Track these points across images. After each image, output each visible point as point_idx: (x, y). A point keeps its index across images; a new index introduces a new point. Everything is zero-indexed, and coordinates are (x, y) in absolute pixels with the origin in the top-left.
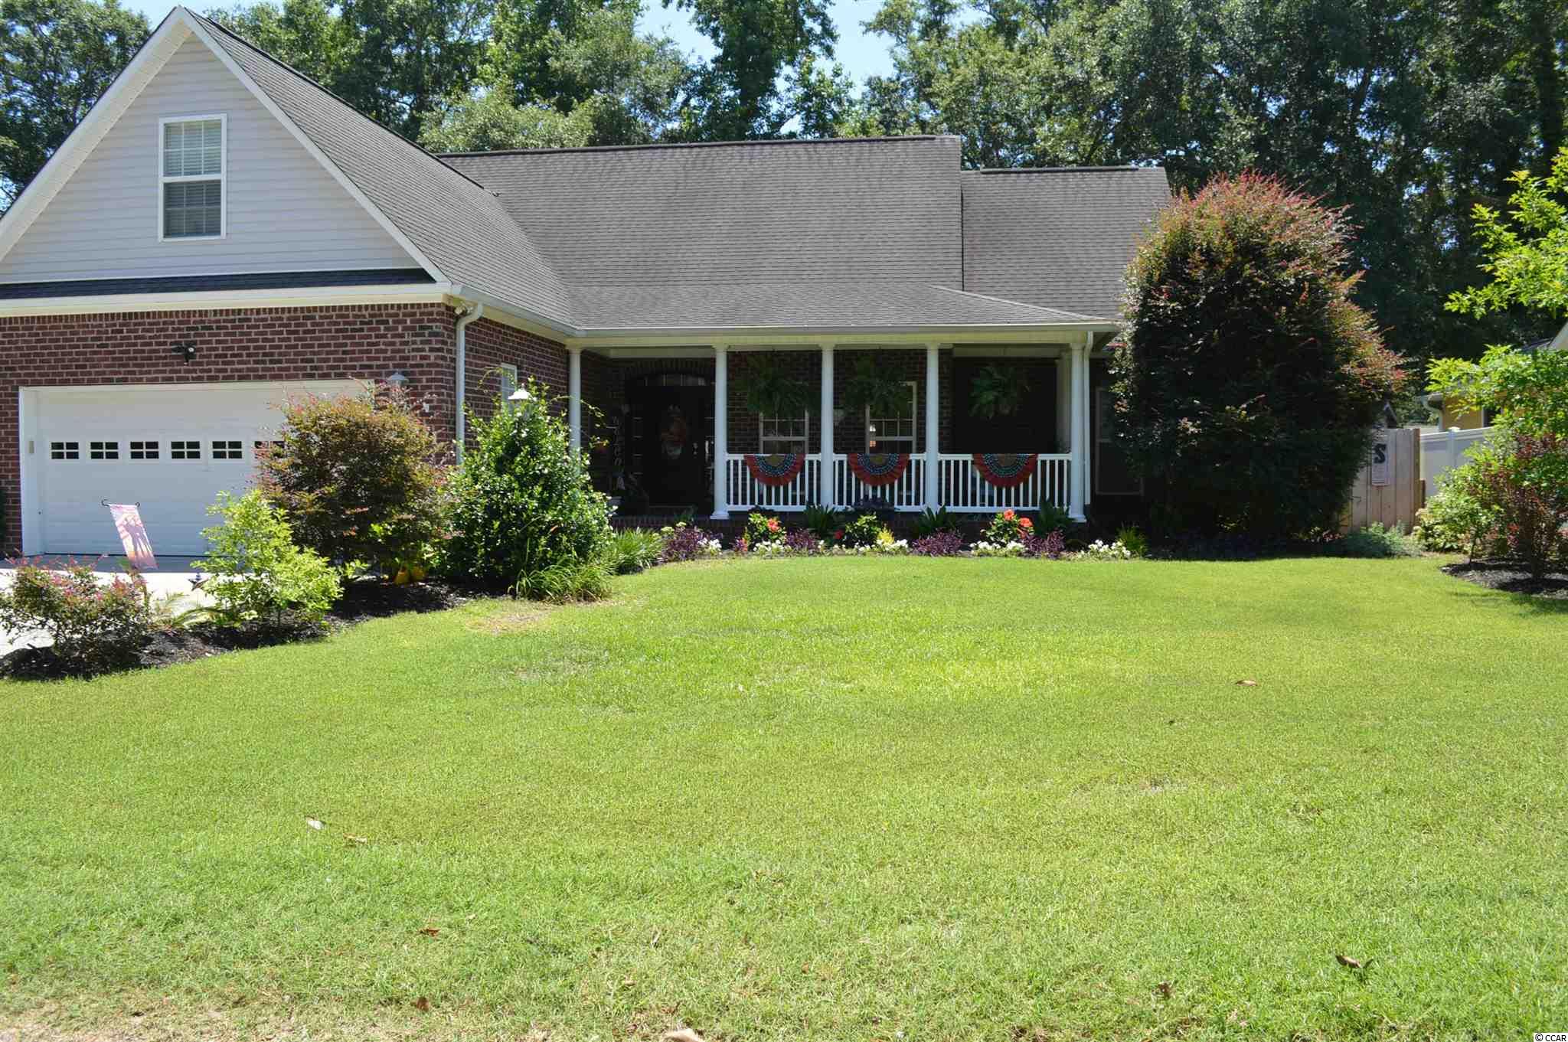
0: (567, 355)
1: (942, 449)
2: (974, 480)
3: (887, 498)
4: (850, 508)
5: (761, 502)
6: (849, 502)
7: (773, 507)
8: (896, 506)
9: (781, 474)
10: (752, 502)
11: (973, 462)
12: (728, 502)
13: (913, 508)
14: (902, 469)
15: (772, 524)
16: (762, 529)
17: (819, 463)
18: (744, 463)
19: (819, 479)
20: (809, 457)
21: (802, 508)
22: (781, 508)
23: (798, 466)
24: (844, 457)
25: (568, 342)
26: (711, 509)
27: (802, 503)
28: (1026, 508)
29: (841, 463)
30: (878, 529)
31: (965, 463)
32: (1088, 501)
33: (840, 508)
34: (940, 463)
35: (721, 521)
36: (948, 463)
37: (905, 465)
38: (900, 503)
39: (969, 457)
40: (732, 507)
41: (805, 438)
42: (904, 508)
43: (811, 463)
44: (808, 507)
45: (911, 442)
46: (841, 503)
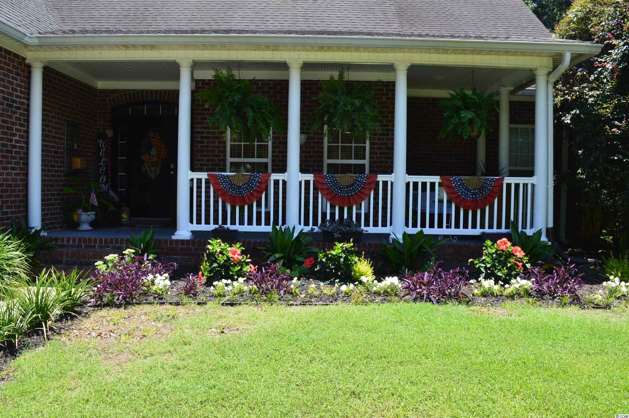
0: (28, 68)
1: (410, 172)
2: (441, 202)
3: (354, 219)
4: (316, 229)
5: (225, 221)
6: (315, 223)
7: (237, 227)
8: (363, 227)
9: (245, 193)
10: (216, 222)
11: (440, 185)
12: (191, 222)
13: (380, 230)
14: (370, 190)
15: (234, 253)
16: (221, 259)
17: (284, 183)
18: (207, 182)
19: (284, 198)
20: (275, 176)
21: (269, 229)
22: (246, 228)
23: (264, 186)
24: (310, 177)
25: (29, 56)
26: (173, 226)
27: (267, 223)
28: (491, 231)
29: (307, 183)
30: (356, 259)
31: (433, 184)
32: (551, 225)
33: (307, 229)
34: (408, 184)
35: (183, 242)
36: (416, 184)
37: (373, 186)
38: (367, 224)
39: (436, 179)
40: (196, 227)
41: (269, 160)
42: (371, 230)
43: (276, 182)
44: (274, 228)
45: (364, 165)
46: (307, 224)
